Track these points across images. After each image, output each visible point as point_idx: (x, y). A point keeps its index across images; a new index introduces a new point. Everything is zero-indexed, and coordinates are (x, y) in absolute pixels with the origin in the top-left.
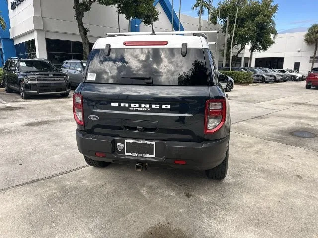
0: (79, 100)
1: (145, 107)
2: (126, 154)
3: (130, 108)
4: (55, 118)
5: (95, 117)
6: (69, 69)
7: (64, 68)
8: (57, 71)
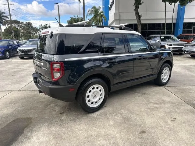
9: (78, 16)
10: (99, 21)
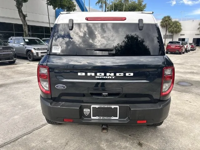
0: (44, 71)
1: (110, 76)
2: (92, 118)
3: (96, 77)
4: (8, 81)
5: (62, 86)
6: (14, 43)
7: (9, 43)
8: (5, 45)
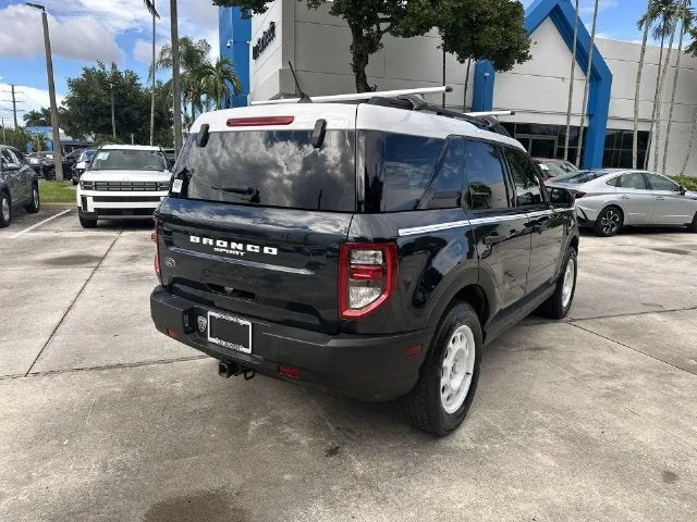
1: (236, 249)
2: (210, 339)
3: (215, 249)
5: (171, 261)
9: (114, 66)
10: (216, 94)
